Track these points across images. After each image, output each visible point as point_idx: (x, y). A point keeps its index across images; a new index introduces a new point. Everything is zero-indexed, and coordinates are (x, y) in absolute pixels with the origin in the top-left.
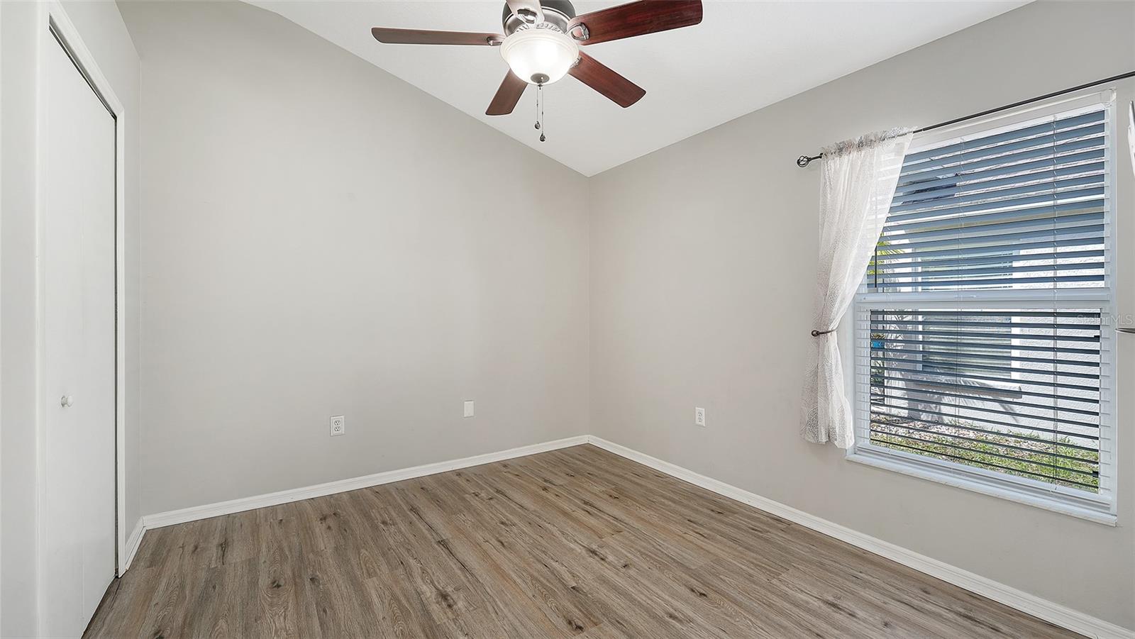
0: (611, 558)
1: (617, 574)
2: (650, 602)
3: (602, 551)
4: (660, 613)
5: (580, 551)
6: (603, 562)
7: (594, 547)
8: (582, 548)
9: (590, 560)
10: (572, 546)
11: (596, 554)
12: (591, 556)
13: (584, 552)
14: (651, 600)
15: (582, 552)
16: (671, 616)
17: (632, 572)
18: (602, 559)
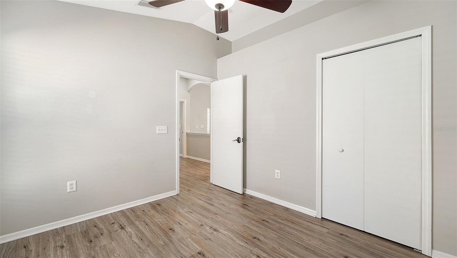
0: (208, 228)
1: (206, 222)
2: (197, 215)
3: (212, 231)
4: (195, 213)
5: (222, 230)
6: (211, 226)
7: (215, 233)
8: (221, 232)
9: (216, 227)
10: (226, 232)
11: (214, 229)
12: (216, 228)
13: (220, 230)
14: (196, 216)
15: (221, 230)
16: (192, 212)
17: (200, 223)
18: (211, 227)
